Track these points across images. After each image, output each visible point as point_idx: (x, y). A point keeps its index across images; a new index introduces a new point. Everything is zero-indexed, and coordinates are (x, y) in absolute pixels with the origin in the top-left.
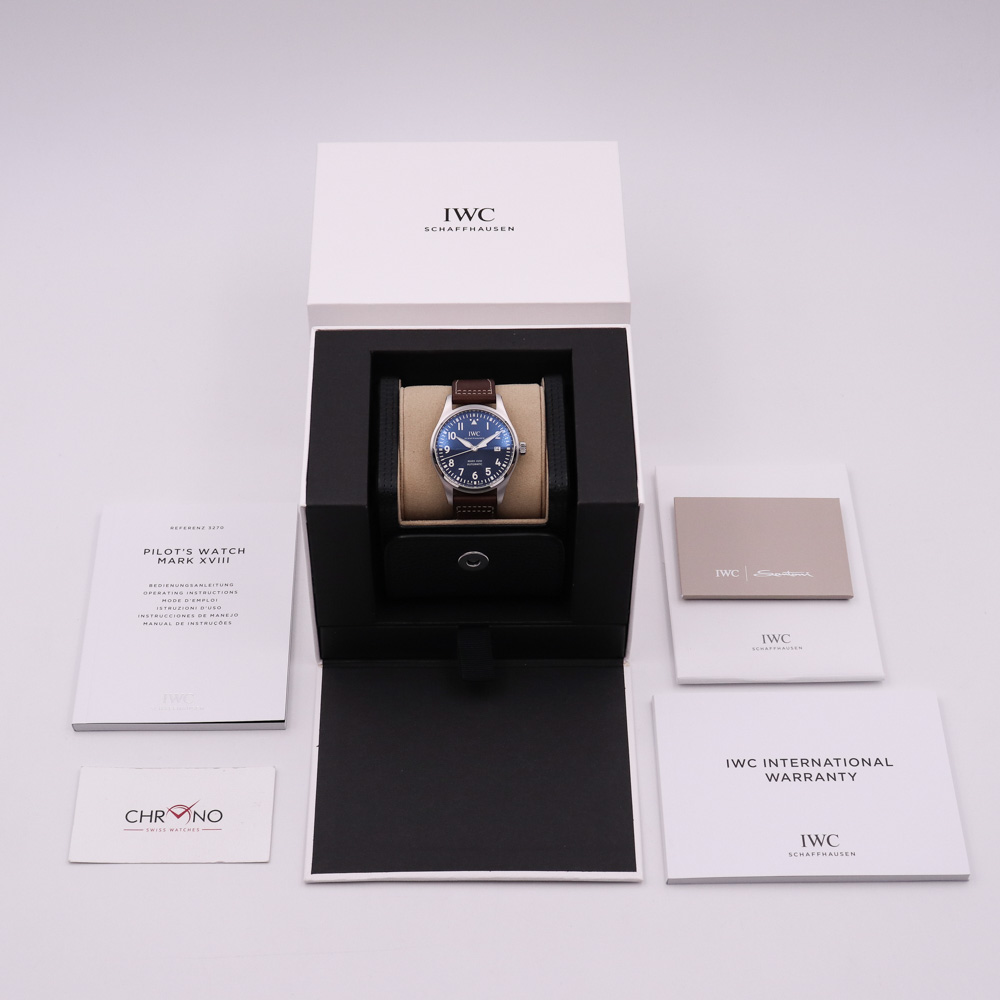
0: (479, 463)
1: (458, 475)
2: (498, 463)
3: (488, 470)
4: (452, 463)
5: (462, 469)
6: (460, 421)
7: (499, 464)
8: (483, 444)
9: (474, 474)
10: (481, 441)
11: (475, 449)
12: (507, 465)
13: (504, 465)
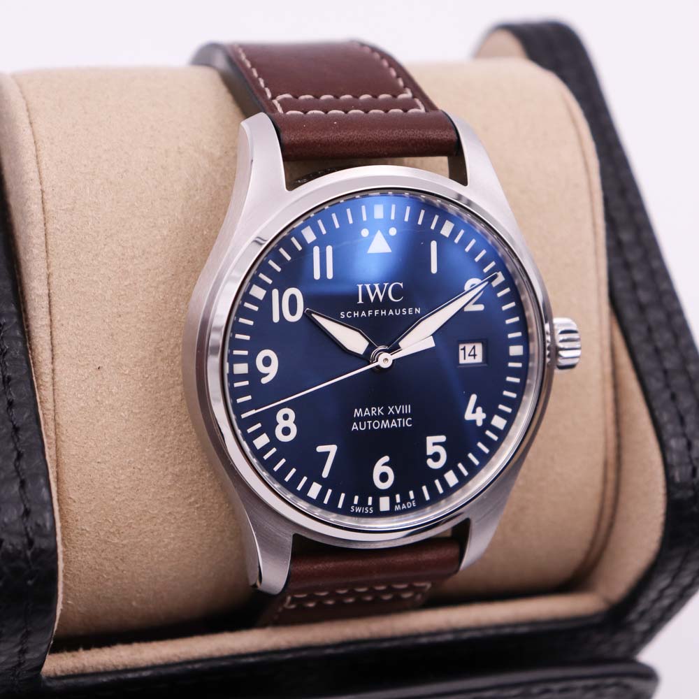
0: (400, 417)
1: (315, 477)
2: (474, 414)
3: (434, 444)
4: (287, 423)
5: (332, 449)
6: (321, 242)
7: (479, 417)
8: (418, 340)
9: (381, 467)
10: (409, 324)
11: (385, 360)
12: (510, 419)
13: (499, 422)
